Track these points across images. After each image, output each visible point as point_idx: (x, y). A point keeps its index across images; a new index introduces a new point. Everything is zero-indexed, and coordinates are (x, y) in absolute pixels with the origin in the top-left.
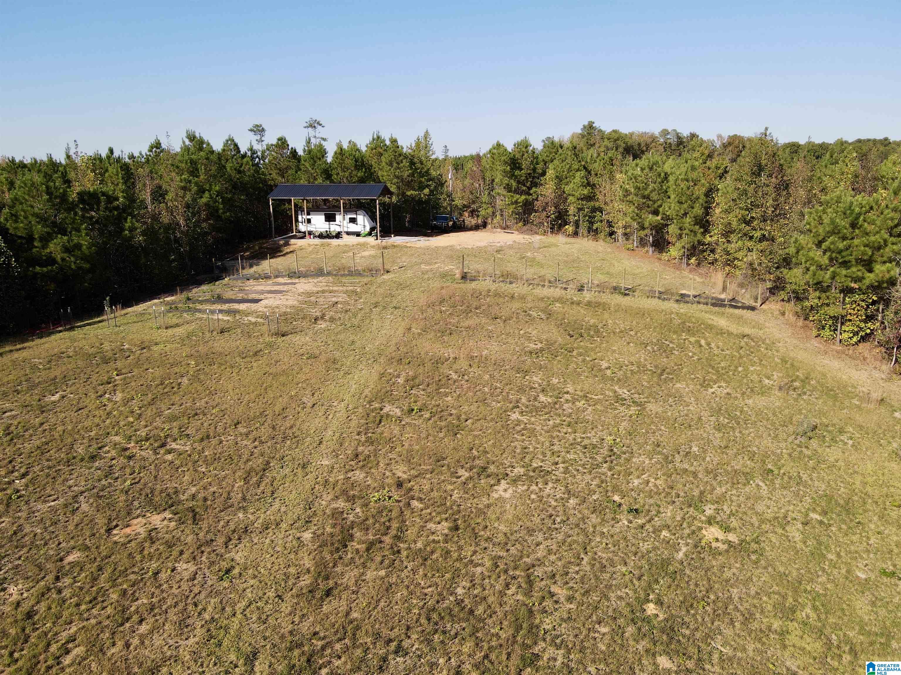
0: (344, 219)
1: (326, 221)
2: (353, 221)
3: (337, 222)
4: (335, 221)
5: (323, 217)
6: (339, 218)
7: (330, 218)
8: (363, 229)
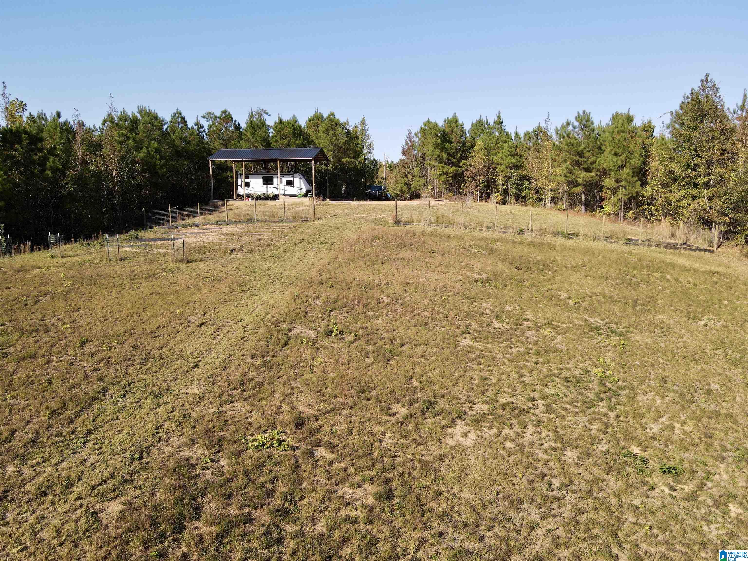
0: (281, 182)
1: (264, 184)
2: (290, 183)
3: (275, 185)
4: (272, 184)
5: (261, 181)
6: (276, 181)
7: (268, 181)
8: (299, 191)
